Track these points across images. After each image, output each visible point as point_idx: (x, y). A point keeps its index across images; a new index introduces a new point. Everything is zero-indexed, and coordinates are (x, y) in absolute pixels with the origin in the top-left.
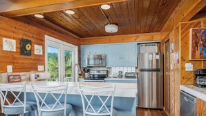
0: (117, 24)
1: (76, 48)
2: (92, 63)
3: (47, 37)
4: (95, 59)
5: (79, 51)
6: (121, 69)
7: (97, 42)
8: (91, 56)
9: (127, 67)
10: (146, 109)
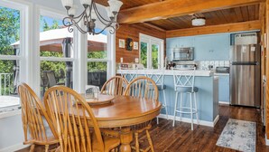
0: (204, 18)
1: (162, 42)
2: (178, 56)
3: (141, 35)
4: (181, 52)
5: (165, 44)
6: (211, 63)
7: (184, 35)
8: (177, 50)
9: (219, 60)
10: (239, 106)
